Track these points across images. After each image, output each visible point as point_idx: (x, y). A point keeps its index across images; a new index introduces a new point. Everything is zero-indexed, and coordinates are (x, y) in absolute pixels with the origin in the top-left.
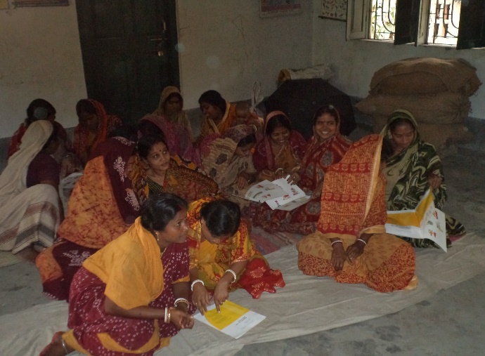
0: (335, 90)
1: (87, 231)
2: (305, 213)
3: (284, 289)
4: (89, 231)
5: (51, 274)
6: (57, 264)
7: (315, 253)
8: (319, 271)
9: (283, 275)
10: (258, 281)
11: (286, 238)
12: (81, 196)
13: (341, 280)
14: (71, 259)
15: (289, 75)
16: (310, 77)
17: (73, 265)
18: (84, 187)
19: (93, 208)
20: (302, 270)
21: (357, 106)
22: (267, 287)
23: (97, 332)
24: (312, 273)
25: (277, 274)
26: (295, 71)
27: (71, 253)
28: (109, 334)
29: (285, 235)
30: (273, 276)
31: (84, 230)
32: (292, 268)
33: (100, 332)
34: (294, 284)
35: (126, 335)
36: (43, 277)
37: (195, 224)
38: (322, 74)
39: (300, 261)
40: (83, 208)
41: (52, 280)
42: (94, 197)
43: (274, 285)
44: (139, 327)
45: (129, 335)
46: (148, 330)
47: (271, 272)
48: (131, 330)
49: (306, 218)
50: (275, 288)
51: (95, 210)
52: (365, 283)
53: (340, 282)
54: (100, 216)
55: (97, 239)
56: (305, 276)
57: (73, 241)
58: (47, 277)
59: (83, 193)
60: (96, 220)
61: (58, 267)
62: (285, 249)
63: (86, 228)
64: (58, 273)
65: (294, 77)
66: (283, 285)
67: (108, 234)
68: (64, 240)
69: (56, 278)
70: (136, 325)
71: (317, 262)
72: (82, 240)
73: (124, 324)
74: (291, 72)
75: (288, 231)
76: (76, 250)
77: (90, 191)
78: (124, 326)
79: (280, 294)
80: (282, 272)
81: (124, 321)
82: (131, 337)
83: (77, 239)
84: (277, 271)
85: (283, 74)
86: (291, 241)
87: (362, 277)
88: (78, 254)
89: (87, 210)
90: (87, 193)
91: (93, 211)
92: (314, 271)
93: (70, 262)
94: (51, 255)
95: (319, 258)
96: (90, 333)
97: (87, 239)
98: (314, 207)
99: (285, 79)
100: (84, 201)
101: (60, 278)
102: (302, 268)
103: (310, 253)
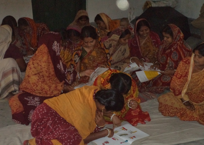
0: (177, 13)
1: (35, 86)
2: (161, 81)
3: (150, 122)
4: (37, 86)
5: (17, 109)
6: (21, 104)
7: (169, 103)
8: (171, 113)
9: (150, 115)
10: (135, 117)
11: (150, 95)
12: (32, 66)
13: (184, 119)
14: (29, 101)
15: (151, 4)
16: (163, 5)
17: (30, 105)
18: (34, 62)
19: (39, 73)
20: (161, 112)
21: (192, 23)
22: (140, 121)
23: (50, 139)
24: (167, 114)
25: (146, 114)
26: (154, 2)
27: (28, 98)
28: (58, 140)
29: (149, 94)
30: (144, 115)
31: (34, 86)
32: (155, 111)
33: (53, 139)
34: (156, 120)
35: (67, 141)
36: (13, 111)
37: (107, 85)
38: (171, 4)
39: (160, 107)
40: (33, 73)
41: (18, 112)
42: (40, 67)
43: (144, 120)
44: (74, 136)
45: (69, 141)
46: (79, 138)
47: (143, 113)
48: (69, 138)
49: (161, 84)
50: (145, 121)
51: (39, 75)
52: (198, 121)
53: (184, 120)
54: (42, 78)
55: (42, 90)
56: (163, 116)
57: (29, 92)
58: (15, 111)
59: (34, 65)
60: (40, 80)
61: (21, 105)
62: (150, 101)
63: (35, 85)
64: (22, 109)
65: (154, 5)
66: (150, 120)
67: (47, 88)
68: (23, 91)
69: (20, 111)
70: (72, 135)
71: (170, 108)
72: (34, 92)
73: (65, 135)
74: (152, 3)
75: (151, 92)
76: (31, 96)
77: (38, 64)
78: (65, 136)
79: (147, 125)
80: (149, 113)
81: (65, 133)
82: (70, 142)
83: (31, 91)
84: (146, 112)
85: (147, 4)
86: (153, 97)
87: (197, 118)
88: (32, 99)
89: (35, 74)
90: (36, 65)
91: (38, 75)
92: (168, 113)
93: (28, 103)
94: (18, 99)
95: (171, 106)
96: (46, 139)
97: (36, 91)
98: (166, 78)
99: (148, 7)
100: (34, 69)
101: (22, 112)
102: (161, 111)
103: (166, 103)
